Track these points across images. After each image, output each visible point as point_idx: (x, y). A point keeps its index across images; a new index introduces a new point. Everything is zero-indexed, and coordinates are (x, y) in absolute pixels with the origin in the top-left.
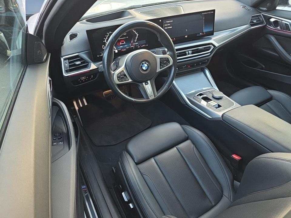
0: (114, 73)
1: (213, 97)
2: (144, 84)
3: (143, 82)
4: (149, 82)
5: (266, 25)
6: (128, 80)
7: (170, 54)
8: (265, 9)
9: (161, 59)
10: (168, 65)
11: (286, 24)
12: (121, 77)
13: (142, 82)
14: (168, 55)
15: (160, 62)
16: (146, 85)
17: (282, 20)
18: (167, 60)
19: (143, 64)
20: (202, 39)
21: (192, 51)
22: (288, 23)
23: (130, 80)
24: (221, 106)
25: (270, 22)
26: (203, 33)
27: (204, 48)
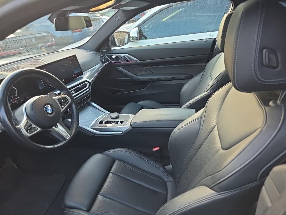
0: (20, 127)
1: (112, 118)
2: (54, 127)
3: (53, 126)
4: (58, 124)
5: (111, 62)
6: (38, 129)
7: (65, 93)
8: (105, 51)
9: (58, 100)
10: (68, 103)
11: (124, 57)
12: (28, 128)
13: (51, 127)
14: (63, 94)
15: (60, 103)
16: (57, 128)
17: (120, 55)
18: (65, 99)
19: (46, 108)
20: (75, 80)
21: (74, 90)
22: (125, 56)
23: (39, 129)
24: (123, 121)
25: (113, 58)
26: (75, 74)
27: (83, 85)
